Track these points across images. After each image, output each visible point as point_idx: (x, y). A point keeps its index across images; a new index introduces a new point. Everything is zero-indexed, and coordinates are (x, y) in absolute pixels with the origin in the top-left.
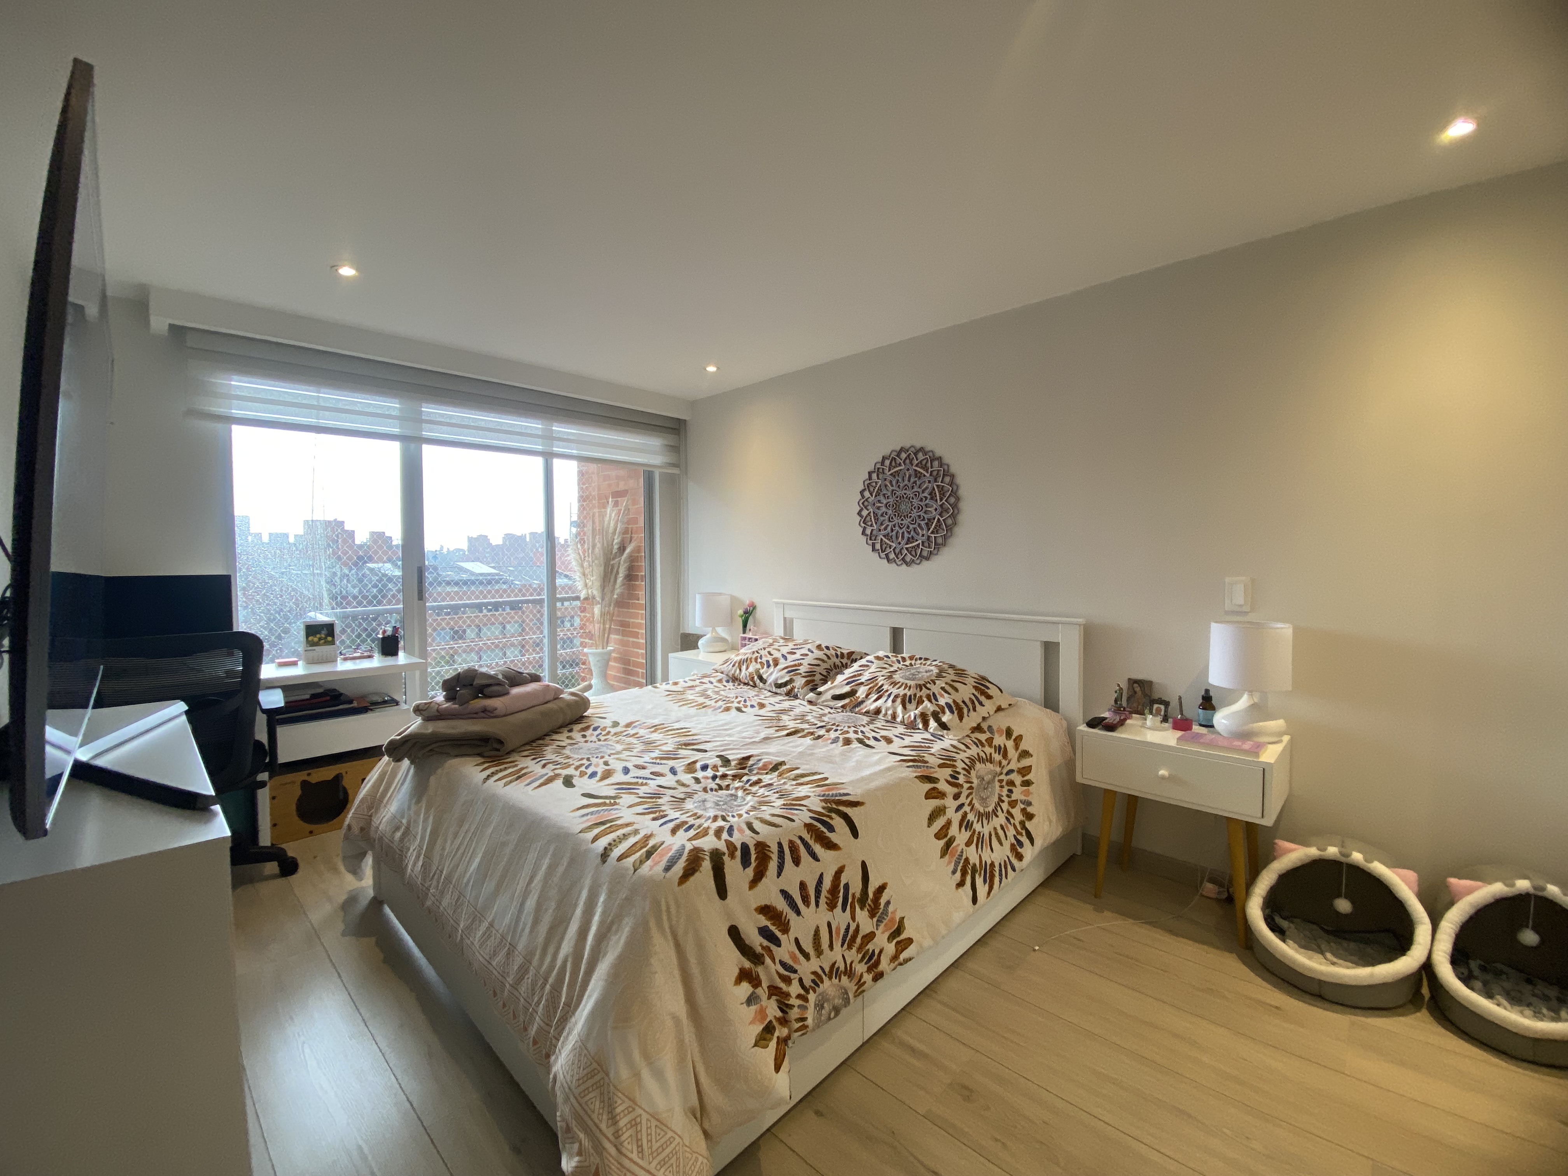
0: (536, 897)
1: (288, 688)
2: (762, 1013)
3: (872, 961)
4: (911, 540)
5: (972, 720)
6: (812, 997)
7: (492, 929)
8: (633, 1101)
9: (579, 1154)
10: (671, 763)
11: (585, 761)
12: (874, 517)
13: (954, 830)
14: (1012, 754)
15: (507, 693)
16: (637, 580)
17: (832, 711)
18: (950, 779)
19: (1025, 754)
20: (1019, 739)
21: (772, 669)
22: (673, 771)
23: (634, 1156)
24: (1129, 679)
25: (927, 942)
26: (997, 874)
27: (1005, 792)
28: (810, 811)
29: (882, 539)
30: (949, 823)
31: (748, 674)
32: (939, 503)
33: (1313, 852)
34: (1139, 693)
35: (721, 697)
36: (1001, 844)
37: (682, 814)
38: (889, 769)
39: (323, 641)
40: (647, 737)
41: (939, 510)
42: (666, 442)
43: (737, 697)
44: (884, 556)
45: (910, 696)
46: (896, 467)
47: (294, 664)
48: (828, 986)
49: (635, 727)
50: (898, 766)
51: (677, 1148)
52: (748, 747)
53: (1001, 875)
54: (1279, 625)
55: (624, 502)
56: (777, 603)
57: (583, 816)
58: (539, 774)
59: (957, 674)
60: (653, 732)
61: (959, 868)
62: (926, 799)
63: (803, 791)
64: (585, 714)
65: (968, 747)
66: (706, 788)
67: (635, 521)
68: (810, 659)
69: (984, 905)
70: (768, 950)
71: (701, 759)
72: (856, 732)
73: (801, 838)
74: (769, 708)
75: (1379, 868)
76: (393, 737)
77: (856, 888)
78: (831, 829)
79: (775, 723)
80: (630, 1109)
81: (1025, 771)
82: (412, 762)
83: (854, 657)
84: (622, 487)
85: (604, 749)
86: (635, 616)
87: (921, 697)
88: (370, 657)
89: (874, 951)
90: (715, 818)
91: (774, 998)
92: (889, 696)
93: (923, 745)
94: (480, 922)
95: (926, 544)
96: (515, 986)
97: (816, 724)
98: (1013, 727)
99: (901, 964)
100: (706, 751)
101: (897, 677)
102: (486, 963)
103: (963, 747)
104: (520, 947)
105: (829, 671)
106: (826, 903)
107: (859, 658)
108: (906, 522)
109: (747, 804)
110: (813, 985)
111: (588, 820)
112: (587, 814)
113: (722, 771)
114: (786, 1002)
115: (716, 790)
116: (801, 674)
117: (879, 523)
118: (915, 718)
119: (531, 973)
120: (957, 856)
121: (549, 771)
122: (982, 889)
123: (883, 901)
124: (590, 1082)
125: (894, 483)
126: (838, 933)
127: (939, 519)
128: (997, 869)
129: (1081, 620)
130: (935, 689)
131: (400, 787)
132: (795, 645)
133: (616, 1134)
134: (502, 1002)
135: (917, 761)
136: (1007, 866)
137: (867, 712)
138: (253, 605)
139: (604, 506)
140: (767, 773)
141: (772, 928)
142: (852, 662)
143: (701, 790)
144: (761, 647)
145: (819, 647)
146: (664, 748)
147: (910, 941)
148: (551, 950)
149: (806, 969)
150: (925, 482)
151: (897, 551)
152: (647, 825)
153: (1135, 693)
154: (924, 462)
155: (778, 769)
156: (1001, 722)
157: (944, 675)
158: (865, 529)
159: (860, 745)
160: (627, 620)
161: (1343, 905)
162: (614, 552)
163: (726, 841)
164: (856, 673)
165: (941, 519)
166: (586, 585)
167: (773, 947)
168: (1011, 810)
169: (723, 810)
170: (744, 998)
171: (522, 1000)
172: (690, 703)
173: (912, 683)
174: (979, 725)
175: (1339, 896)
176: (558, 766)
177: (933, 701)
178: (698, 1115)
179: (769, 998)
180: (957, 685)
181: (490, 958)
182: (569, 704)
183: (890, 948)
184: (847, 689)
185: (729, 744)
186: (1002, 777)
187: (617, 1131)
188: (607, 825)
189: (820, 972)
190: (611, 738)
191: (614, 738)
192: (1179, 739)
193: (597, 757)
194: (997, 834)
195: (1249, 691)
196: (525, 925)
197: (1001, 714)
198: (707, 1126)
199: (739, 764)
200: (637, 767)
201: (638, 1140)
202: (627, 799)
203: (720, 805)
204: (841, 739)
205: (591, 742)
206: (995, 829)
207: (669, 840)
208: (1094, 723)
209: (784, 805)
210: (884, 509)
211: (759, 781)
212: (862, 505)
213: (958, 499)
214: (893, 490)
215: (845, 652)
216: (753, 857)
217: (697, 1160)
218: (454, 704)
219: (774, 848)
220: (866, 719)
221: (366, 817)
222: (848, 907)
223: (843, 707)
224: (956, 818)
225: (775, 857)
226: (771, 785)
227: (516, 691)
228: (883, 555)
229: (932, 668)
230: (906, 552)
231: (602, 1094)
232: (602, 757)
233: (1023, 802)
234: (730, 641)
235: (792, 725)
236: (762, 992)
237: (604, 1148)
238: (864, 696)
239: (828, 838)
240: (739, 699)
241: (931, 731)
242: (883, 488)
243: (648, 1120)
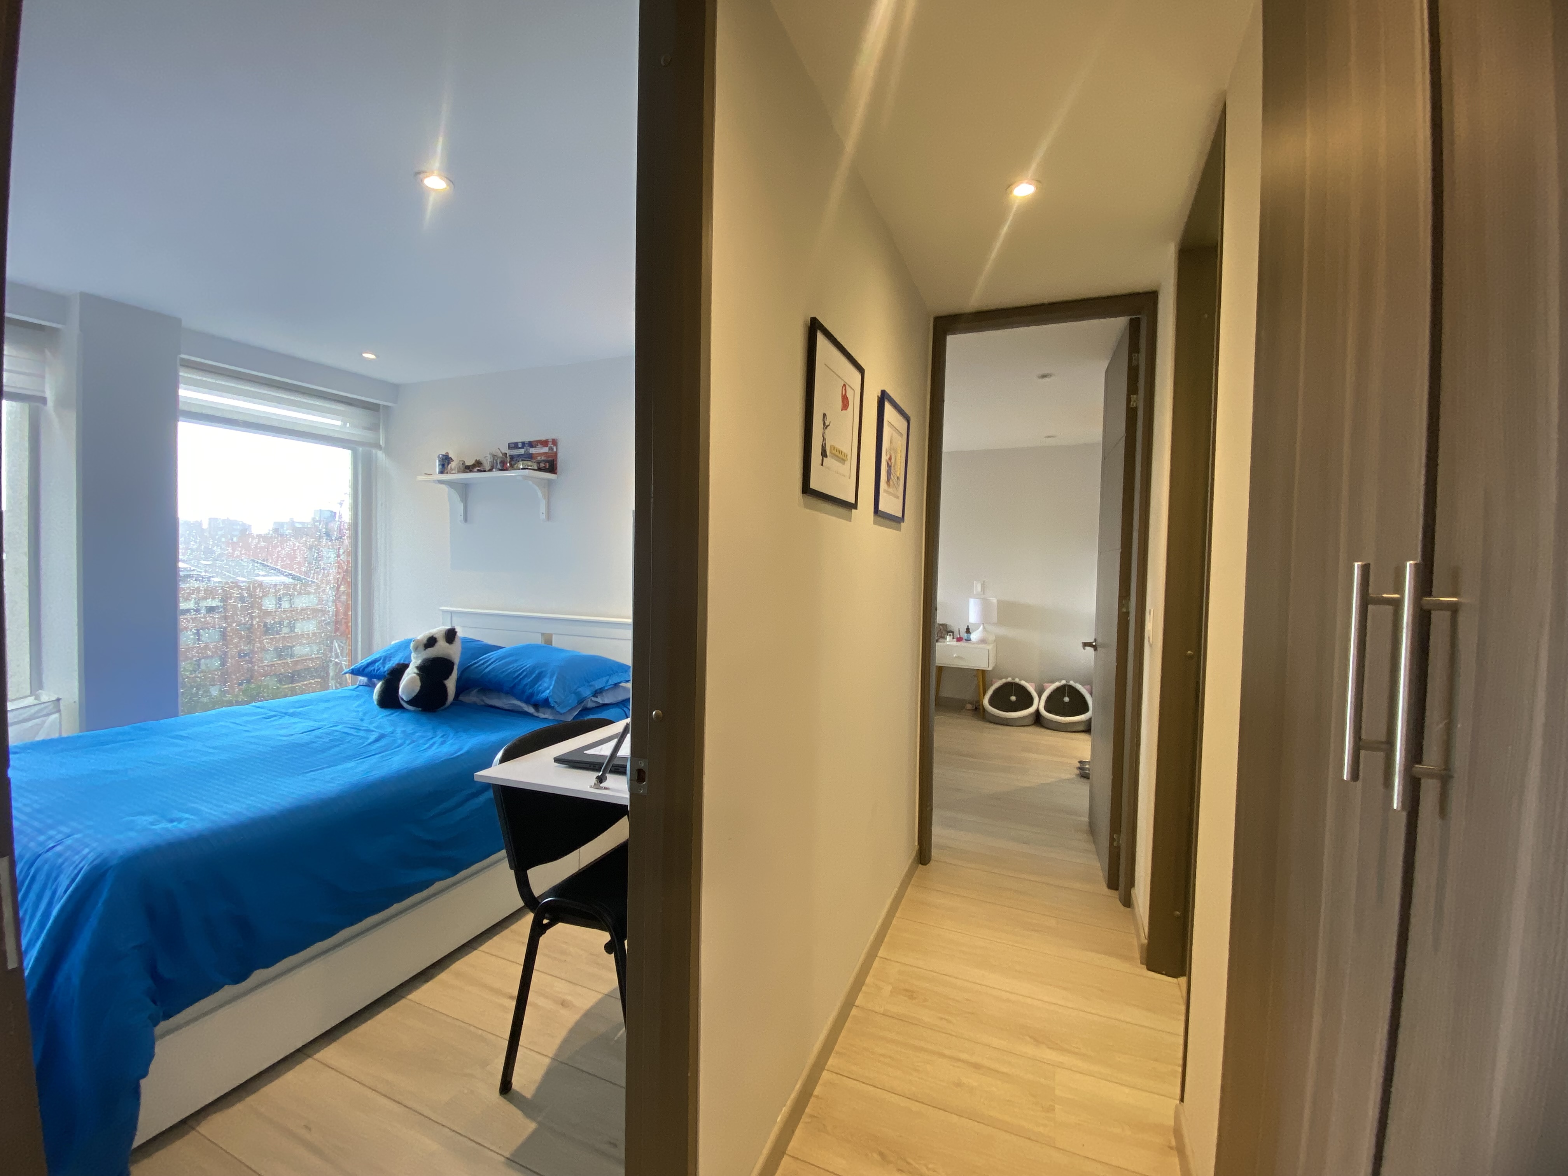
33: (1004, 680)
54: (991, 599)
175: (1012, 696)
192: (958, 644)
195: (983, 626)
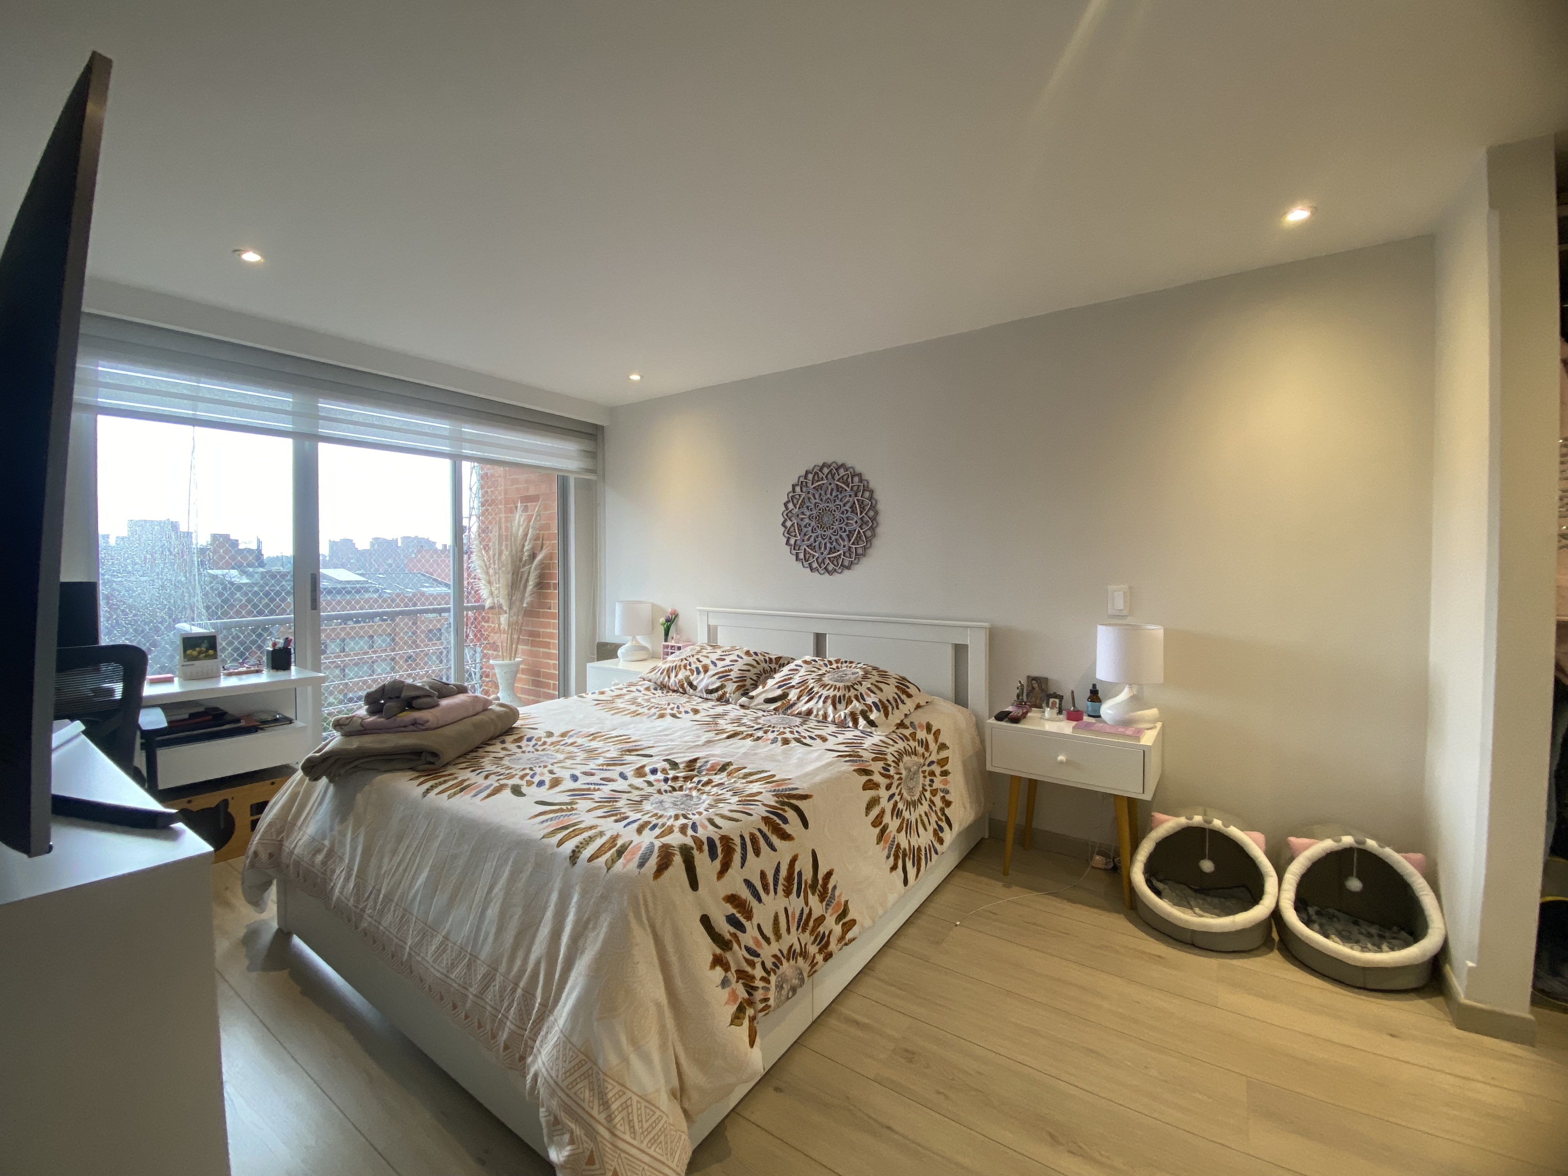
0: (498, 904)
1: (167, 705)
2: (734, 994)
3: (823, 942)
4: (833, 550)
5: (896, 717)
6: (773, 978)
7: (447, 942)
8: (623, 1086)
9: (572, 1142)
10: (619, 769)
11: (528, 771)
12: (798, 528)
13: (887, 819)
14: (933, 747)
15: (437, 705)
16: (549, 588)
17: (765, 714)
18: (882, 771)
19: (943, 747)
20: (937, 733)
21: (702, 675)
22: (623, 776)
23: (627, 1137)
24: (1028, 677)
25: (868, 923)
26: (923, 857)
27: (927, 782)
28: (764, 805)
29: (805, 549)
30: (883, 812)
31: (677, 681)
32: (859, 516)
33: (1182, 821)
34: (1037, 689)
35: (652, 705)
36: (926, 829)
37: (643, 815)
38: (829, 764)
39: (203, 655)
40: (586, 745)
41: (859, 522)
42: (582, 448)
43: (669, 704)
44: (808, 565)
45: (840, 697)
46: (819, 481)
47: (169, 680)
48: (786, 967)
49: (571, 736)
50: (837, 761)
51: (665, 1126)
52: (693, 750)
53: (926, 858)
54: (1153, 627)
55: (535, 508)
56: (700, 611)
57: (543, 822)
58: (484, 785)
59: (880, 676)
60: (591, 740)
61: (892, 853)
62: (864, 790)
63: (755, 788)
64: (514, 725)
65: (895, 742)
66: (660, 790)
67: (547, 527)
68: (740, 665)
69: (913, 886)
70: (734, 935)
71: (649, 764)
72: (792, 732)
73: (760, 830)
74: (703, 713)
75: (1234, 832)
76: (311, 754)
77: (808, 876)
78: (785, 821)
79: (713, 727)
80: (621, 1093)
81: (943, 762)
82: (331, 780)
83: (781, 662)
84: (532, 492)
85: (545, 759)
86: (548, 625)
87: (850, 697)
88: (257, 672)
89: (824, 933)
90: (677, 817)
91: (741, 981)
92: (820, 697)
93: (855, 741)
94: (432, 937)
95: (847, 554)
96: (480, 995)
97: (753, 727)
98: (931, 722)
99: (846, 944)
100: (651, 756)
101: (826, 679)
102: (443, 977)
103: (891, 742)
104: (483, 955)
105: (759, 675)
106: (783, 890)
107: (786, 662)
108: (829, 533)
109: (703, 802)
110: (774, 968)
111: (547, 827)
112: (547, 820)
113: (672, 774)
114: (752, 984)
115: (670, 792)
116: (732, 679)
117: (802, 534)
118: (845, 717)
119: (497, 982)
120: (890, 842)
121: (493, 781)
122: (911, 871)
123: (830, 886)
124: (577, 1074)
125: (817, 496)
126: (794, 918)
127: (859, 532)
128: (923, 852)
129: (987, 624)
130: (862, 689)
131: (317, 808)
132: (723, 652)
133: (609, 1118)
134: (463, 1014)
135: (853, 756)
136: (932, 849)
137: (799, 713)
138: (118, 616)
139: (512, 511)
140: (716, 774)
141: (738, 915)
142: (780, 667)
143: (655, 792)
144: (690, 654)
145: (748, 653)
146: (608, 755)
147: (853, 922)
148: (521, 954)
149: (767, 952)
150: (846, 496)
151: (820, 560)
152: (610, 827)
153: (1034, 688)
154: (845, 478)
155: (726, 770)
156: (921, 718)
157: (870, 676)
158: (788, 539)
159: (798, 744)
160: (536, 629)
161: (1207, 866)
162: (524, 559)
163: (692, 836)
164: (787, 677)
165: (861, 531)
166: (492, 593)
167: (739, 933)
168: (933, 798)
169: (684, 809)
170: (719, 982)
171: (489, 1008)
172: (623, 711)
173: (841, 685)
174: (902, 721)
175: (1203, 858)
176: (502, 777)
177: (861, 700)
178: (679, 1096)
179: (737, 982)
180: (882, 685)
181: (448, 971)
182: (499, 716)
183: (838, 929)
184: (779, 692)
185: (673, 749)
186: (925, 768)
187: (610, 1116)
188: (573, 830)
189: (780, 955)
190: (549, 748)
191: (552, 748)
192: (1074, 728)
193: (540, 767)
194: (922, 821)
195: (1130, 685)
196: (487, 934)
197: (920, 710)
198: (686, 1106)
199: (687, 766)
200: (585, 773)
201: (630, 1121)
202: (583, 805)
203: (678, 805)
204: (779, 739)
205: (529, 752)
206: (920, 816)
207: (636, 839)
208: (1002, 716)
209: (739, 801)
210: (807, 521)
211: (709, 782)
212: (786, 517)
213: (877, 513)
214: (816, 503)
215: (773, 657)
216: (719, 850)
217: (680, 1137)
218: (379, 718)
219: (738, 841)
220: (798, 721)
221: (276, 842)
222: (802, 894)
223: (775, 709)
224: (889, 807)
225: (738, 849)
226: (722, 784)
227: (444, 702)
228: (806, 564)
229: (858, 670)
230: (828, 561)
231: (591, 1083)
232: (545, 767)
233: (943, 791)
234: (650, 650)
235: (731, 728)
236: (732, 976)
237: (598, 1133)
238: (795, 698)
239: (782, 829)
240: (672, 706)
241: (861, 728)
242: (806, 500)
243: (638, 1102)
